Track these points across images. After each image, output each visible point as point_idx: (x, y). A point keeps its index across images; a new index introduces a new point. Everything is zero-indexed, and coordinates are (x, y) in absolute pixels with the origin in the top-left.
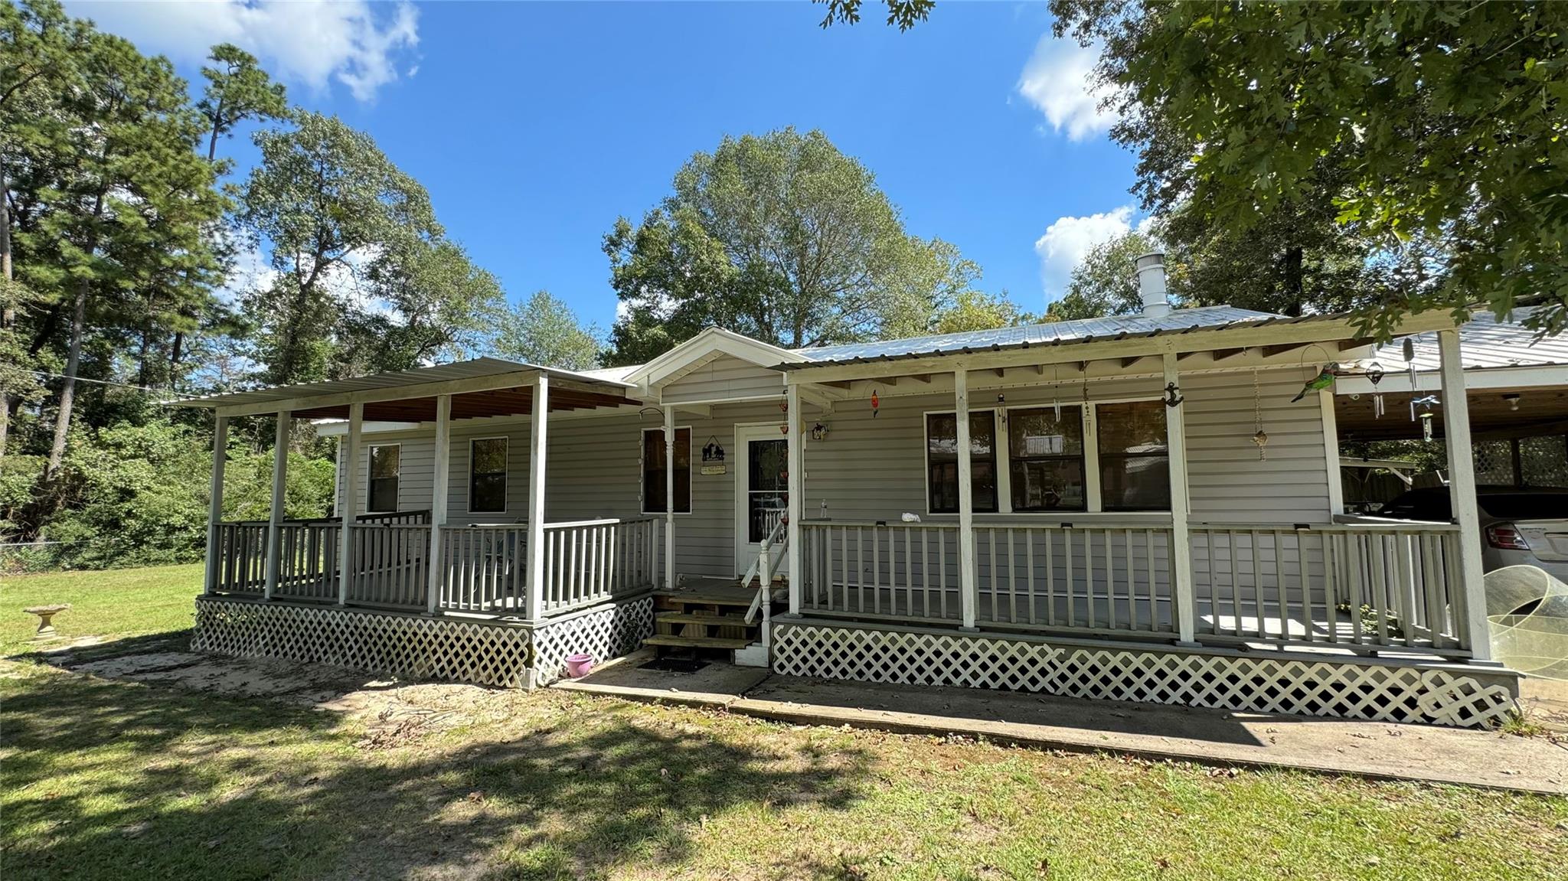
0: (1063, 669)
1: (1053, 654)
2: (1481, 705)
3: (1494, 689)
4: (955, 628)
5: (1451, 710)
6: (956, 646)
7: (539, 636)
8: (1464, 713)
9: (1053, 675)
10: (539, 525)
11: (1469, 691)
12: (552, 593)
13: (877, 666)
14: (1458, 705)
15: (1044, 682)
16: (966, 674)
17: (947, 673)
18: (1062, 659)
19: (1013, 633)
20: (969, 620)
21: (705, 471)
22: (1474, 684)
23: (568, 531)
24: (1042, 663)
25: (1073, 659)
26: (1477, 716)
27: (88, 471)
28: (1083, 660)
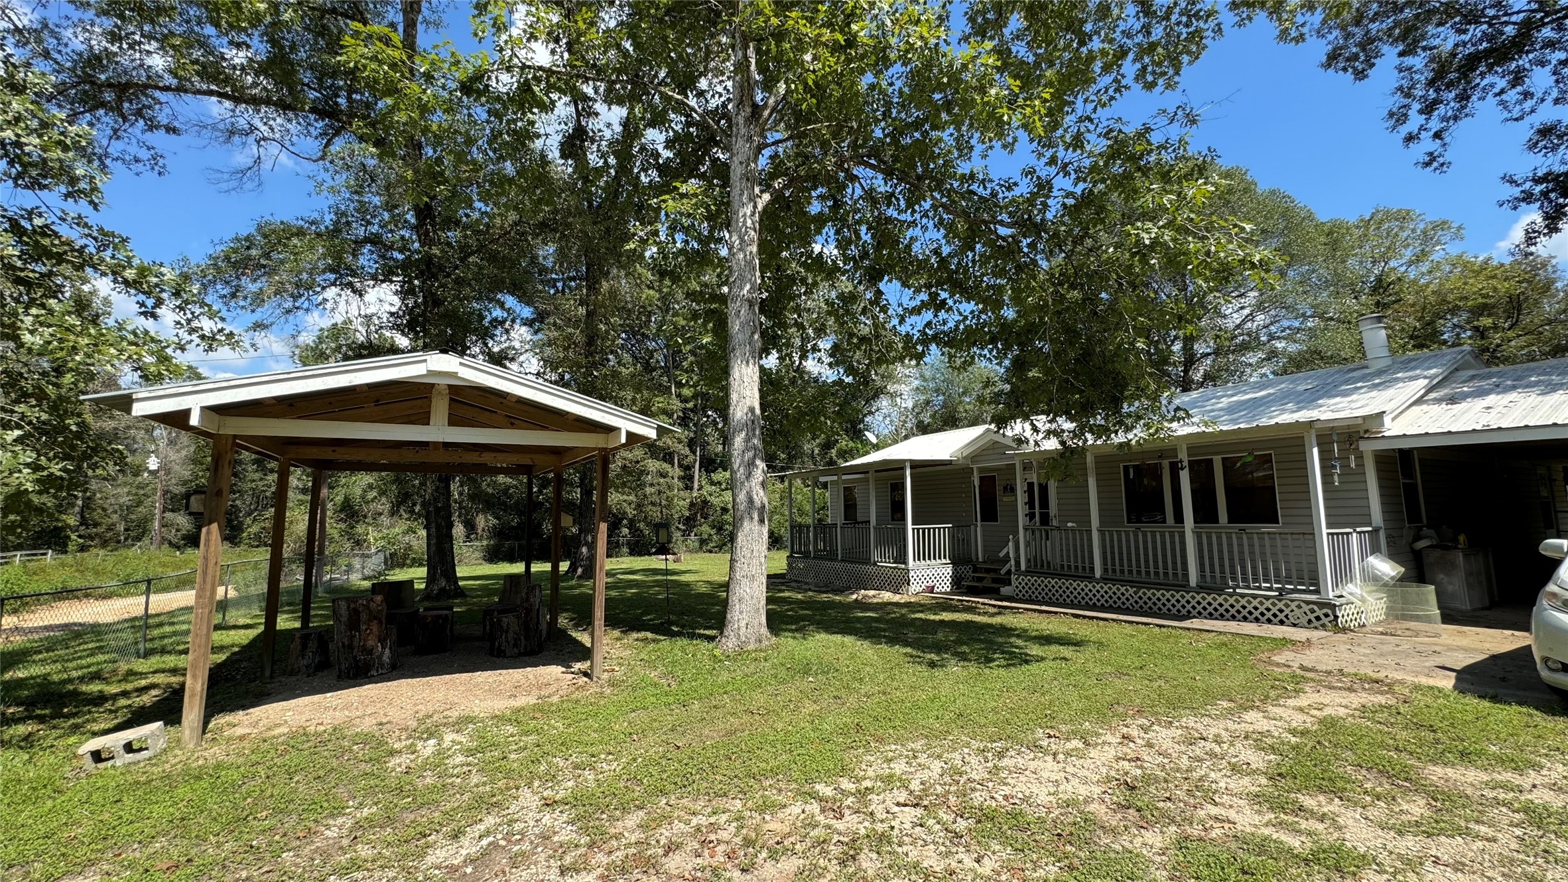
0: (1136, 598)
1: (1131, 591)
2: (1318, 618)
3: (1325, 611)
4: (1090, 578)
5: (1304, 620)
6: (1090, 586)
7: (912, 573)
8: (1310, 621)
9: (1132, 601)
10: (910, 526)
11: (1313, 611)
12: (918, 557)
13: (1057, 595)
14: (1307, 618)
15: (1128, 604)
16: (1094, 600)
17: (1087, 599)
18: (1135, 593)
19: (1114, 581)
20: (1098, 574)
21: (1005, 499)
22: (1316, 608)
23: (924, 530)
24: (1127, 595)
25: (1140, 593)
26: (1316, 623)
27: (709, 498)
28: (1145, 594)
